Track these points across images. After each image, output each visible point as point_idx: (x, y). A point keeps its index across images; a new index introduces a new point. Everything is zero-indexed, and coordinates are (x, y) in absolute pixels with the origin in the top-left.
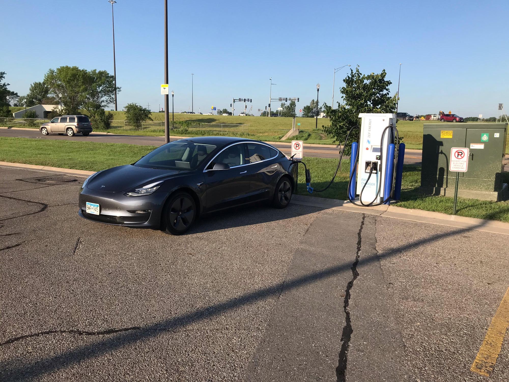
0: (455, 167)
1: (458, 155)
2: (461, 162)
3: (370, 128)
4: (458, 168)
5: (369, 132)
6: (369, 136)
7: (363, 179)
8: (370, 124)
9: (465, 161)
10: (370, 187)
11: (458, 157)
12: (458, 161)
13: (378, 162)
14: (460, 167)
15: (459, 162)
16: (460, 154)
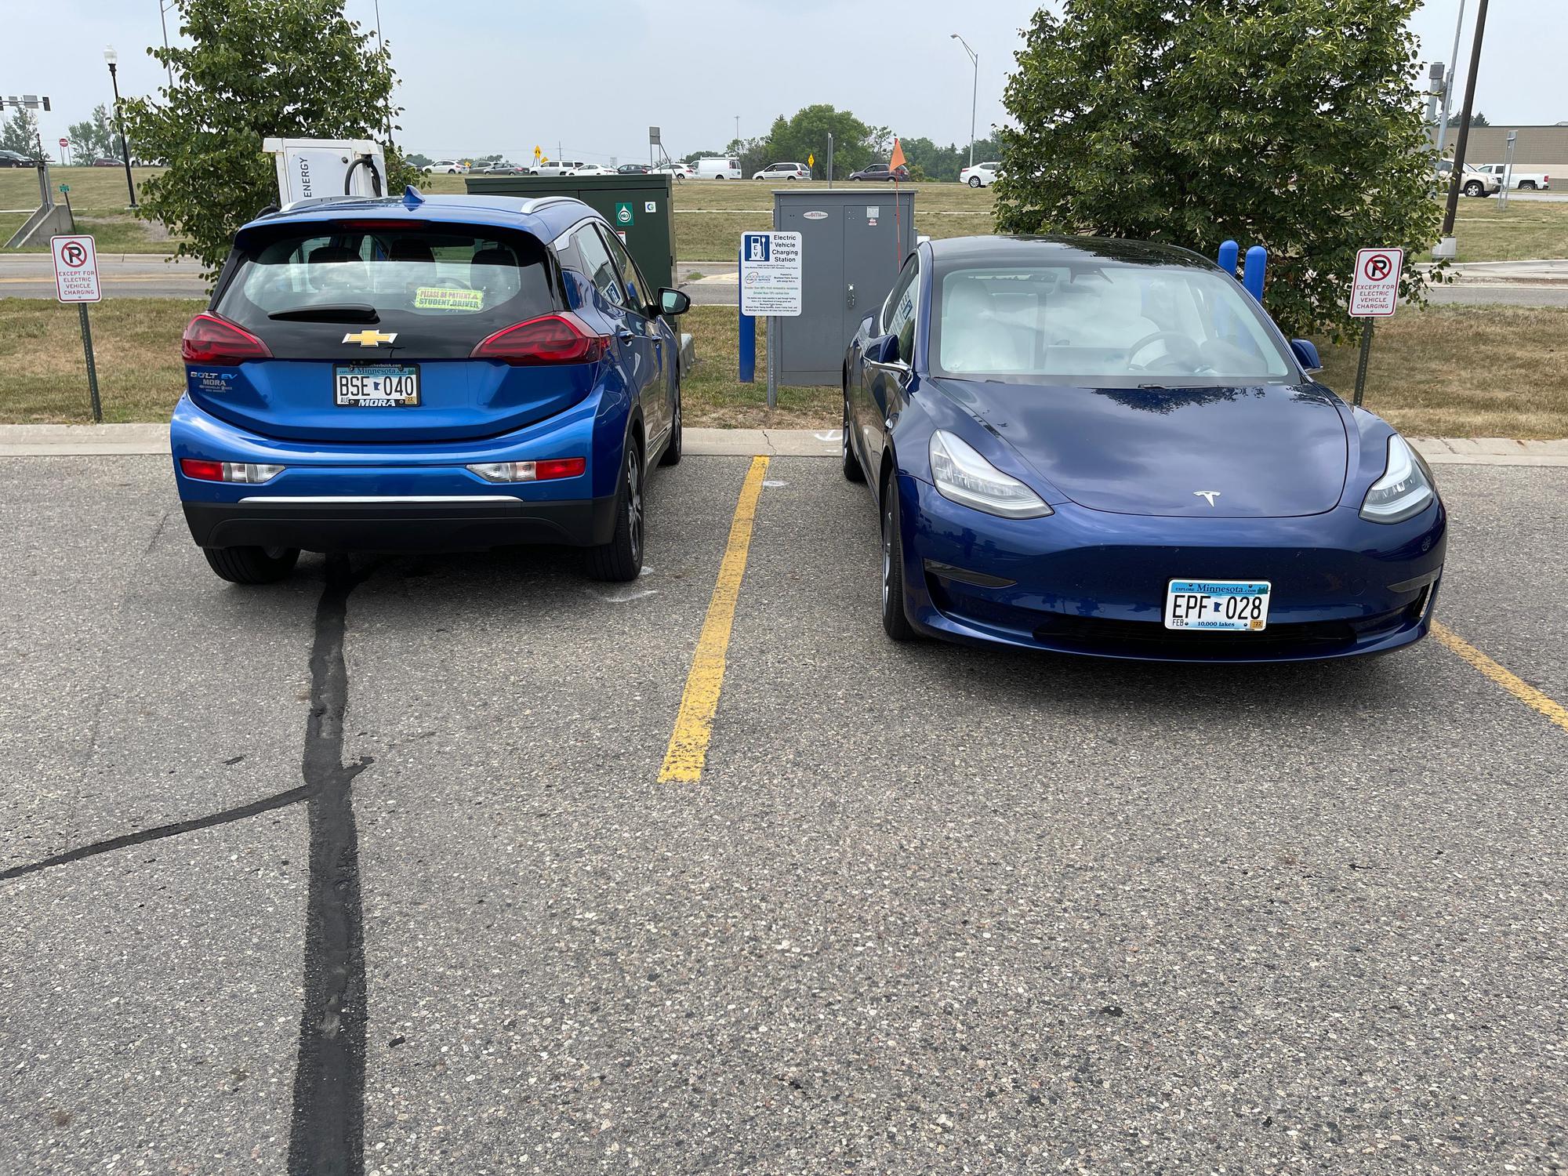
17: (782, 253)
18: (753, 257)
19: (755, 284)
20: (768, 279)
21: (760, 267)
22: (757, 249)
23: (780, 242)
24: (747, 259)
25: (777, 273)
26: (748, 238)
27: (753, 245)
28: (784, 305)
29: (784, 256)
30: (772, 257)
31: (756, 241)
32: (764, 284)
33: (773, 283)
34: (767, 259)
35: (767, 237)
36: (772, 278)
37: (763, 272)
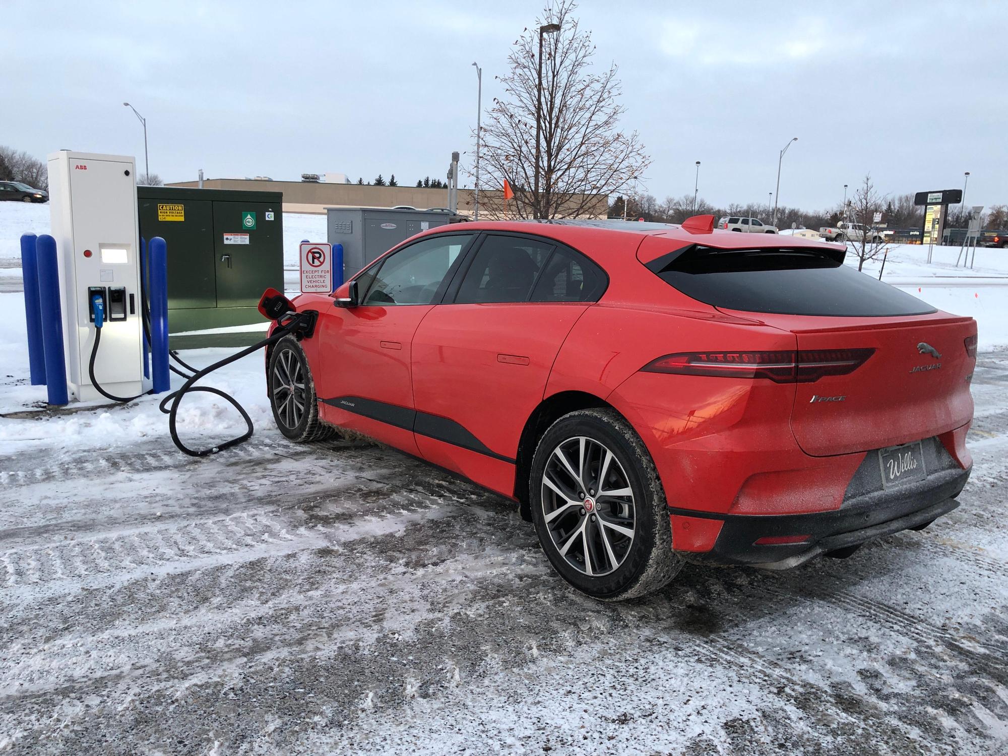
0: (310, 284)
1: (314, 258)
2: (320, 274)
4: (316, 286)
9: (328, 272)
11: (313, 262)
12: (315, 271)
14: (320, 284)
15: (317, 274)
16: (317, 255)
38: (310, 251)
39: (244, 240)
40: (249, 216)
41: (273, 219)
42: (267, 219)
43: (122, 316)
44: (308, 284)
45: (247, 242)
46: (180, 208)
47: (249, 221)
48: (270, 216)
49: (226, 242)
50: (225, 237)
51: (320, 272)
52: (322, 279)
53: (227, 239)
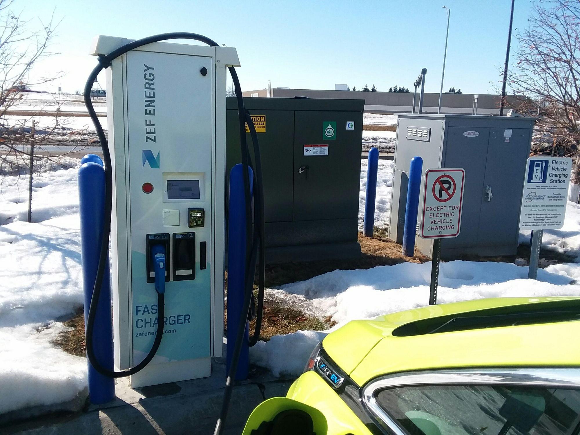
0: (434, 225)
1: (442, 189)
2: (447, 211)
3: (150, 104)
4: (440, 228)
5: (149, 118)
6: (152, 136)
7: (142, 309)
8: (149, 86)
9: (457, 207)
10: (174, 331)
11: (440, 196)
12: (442, 208)
13: (194, 234)
15: (443, 211)
16: (446, 186)
17: (556, 175)
18: (534, 180)
19: (532, 203)
20: (542, 198)
21: (538, 188)
22: (538, 172)
23: (556, 166)
24: (529, 181)
25: (550, 193)
26: (532, 162)
27: (535, 168)
28: (552, 220)
29: (557, 178)
30: (548, 179)
31: (538, 165)
32: (539, 203)
33: (547, 202)
34: (544, 181)
35: (547, 162)
36: (546, 198)
37: (539, 192)
38: (437, 180)
39: (323, 151)
40: (330, 126)
41: (353, 128)
42: (347, 128)
43: (189, 272)
44: (431, 225)
45: (326, 153)
46: (262, 119)
47: (330, 131)
48: (350, 126)
49: (306, 154)
50: (305, 148)
51: (447, 208)
52: (448, 218)
53: (307, 150)
